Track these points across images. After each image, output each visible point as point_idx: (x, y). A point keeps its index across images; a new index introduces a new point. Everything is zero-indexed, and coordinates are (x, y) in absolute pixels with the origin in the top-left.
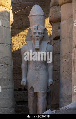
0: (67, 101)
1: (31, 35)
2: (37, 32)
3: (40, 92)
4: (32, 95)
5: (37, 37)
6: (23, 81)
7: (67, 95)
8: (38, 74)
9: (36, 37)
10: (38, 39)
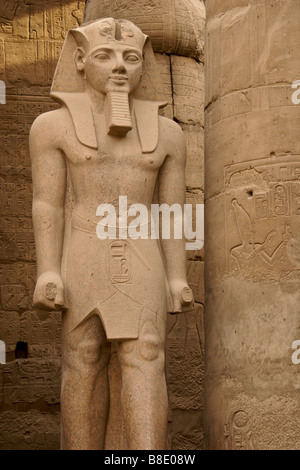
0: (264, 385)
1: (80, 65)
2: (119, 50)
3: (136, 339)
4: (86, 355)
5: (117, 75)
6: (50, 286)
7: (264, 357)
8: (122, 249)
9: (115, 71)
10: (121, 84)
